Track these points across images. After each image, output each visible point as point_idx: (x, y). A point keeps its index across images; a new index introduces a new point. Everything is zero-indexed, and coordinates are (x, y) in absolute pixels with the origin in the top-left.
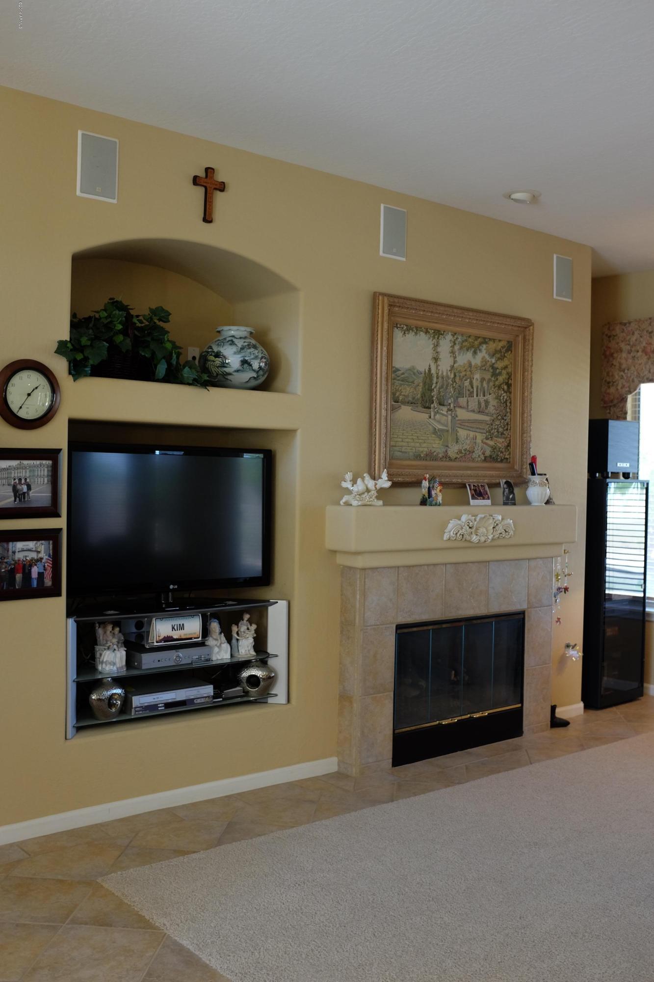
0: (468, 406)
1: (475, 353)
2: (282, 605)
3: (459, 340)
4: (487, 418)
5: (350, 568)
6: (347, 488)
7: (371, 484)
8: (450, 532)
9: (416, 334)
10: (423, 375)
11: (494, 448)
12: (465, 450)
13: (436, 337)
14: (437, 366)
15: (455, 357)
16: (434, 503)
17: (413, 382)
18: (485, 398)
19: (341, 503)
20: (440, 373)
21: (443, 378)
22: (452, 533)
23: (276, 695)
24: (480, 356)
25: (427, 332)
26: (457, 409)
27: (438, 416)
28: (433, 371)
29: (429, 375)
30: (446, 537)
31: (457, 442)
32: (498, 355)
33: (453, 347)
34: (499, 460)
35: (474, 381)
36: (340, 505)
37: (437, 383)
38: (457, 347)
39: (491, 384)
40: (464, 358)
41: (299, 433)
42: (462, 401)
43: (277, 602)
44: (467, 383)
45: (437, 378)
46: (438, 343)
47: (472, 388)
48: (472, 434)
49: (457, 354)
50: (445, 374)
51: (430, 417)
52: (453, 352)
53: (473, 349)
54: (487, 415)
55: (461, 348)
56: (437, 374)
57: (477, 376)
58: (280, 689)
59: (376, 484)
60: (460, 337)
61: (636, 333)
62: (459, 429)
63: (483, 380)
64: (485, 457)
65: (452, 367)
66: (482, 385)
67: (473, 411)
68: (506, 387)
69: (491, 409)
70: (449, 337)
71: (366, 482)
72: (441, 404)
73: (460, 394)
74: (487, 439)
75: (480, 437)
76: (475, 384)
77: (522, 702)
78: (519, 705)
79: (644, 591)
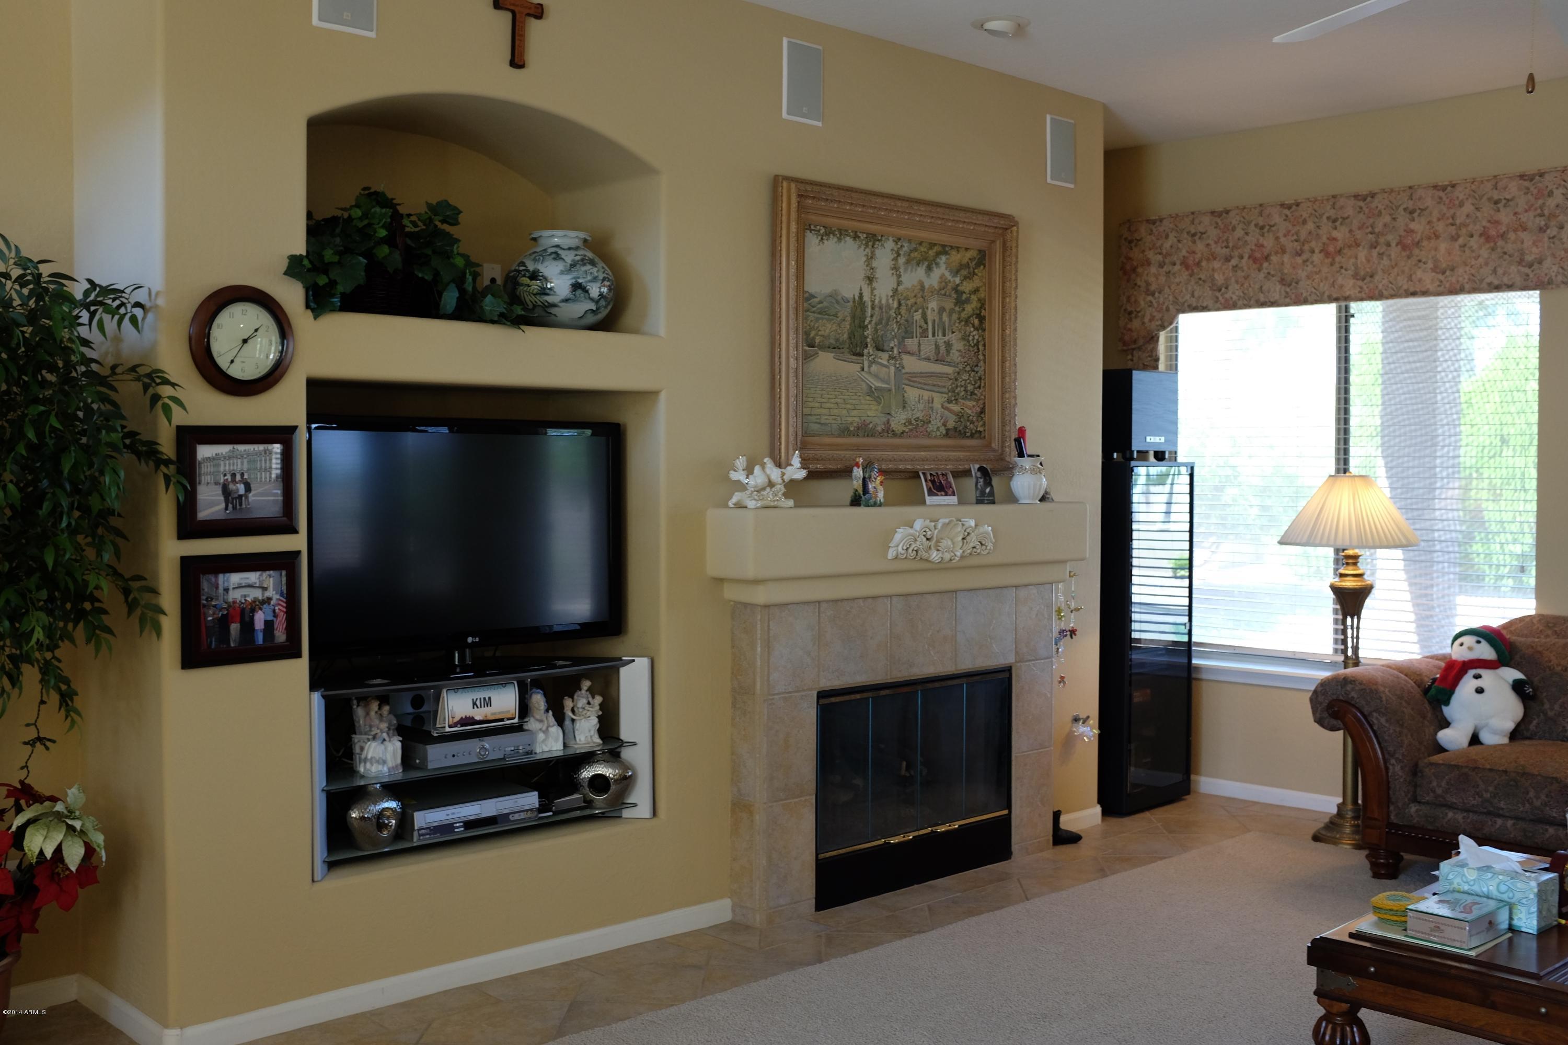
0: (920, 351)
1: (929, 269)
2: (642, 664)
3: (905, 249)
4: (949, 370)
5: (746, 605)
6: (739, 481)
7: (775, 474)
8: (897, 546)
9: (839, 239)
10: (851, 303)
11: (960, 416)
12: (917, 419)
13: (870, 244)
14: (873, 290)
15: (899, 276)
16: (872, 501)
17: (836, 315)
18: (946, 338)
19: (730, 504)
20: (877, 301)
21: (881, 308)
22: (900, 548)
23: (635, 805)
24: (937, 273)
25: (856, 237)
26: (904, 356)
27: (874, 368)
28: (866, 298)
29: (859, 303)
30: (891, 554)
31: (904, 407)
32: (964, 272)
33: (895, 259)
34: (968, 434)
35: (929, 312)
36: (727, 506)
37: (872, 316)
38: (902, 260)
39: (955, 316)
40: (913, 277)
41: (663, 396)
42: (911, 344)
43: (634, 661)
44: (918, 316)
45: (873, 308)
46: (873, 253)
47: (926, 323)
48: (926, 395)
49: (902, 270)
50: (884, 302)
51: (863, 370)
52: (895, 268)
53: (926, 263)
54: (949, 365)
55: (908, 262)
56: (873, 302)
57: (933, 305)
58: (640, 795)
59: (783, 474)
60: (906, 245)
61: (1172, 236)
62: (907, 388)
63: (942, 310)
64: (948, 430)
65: (895, 291)
66: (941, 319)
67: (928, 359)
68: (976, 322)
69: (955, 356)
70: (890, 244)
71: (768, 471)
72: (879, 348)
73: (908, 334)
74: (949, 401)
75: (939, 400)
76: (930, 316)
77: (1009, 806)
78: (1006, 812)
79: (1190, 634)
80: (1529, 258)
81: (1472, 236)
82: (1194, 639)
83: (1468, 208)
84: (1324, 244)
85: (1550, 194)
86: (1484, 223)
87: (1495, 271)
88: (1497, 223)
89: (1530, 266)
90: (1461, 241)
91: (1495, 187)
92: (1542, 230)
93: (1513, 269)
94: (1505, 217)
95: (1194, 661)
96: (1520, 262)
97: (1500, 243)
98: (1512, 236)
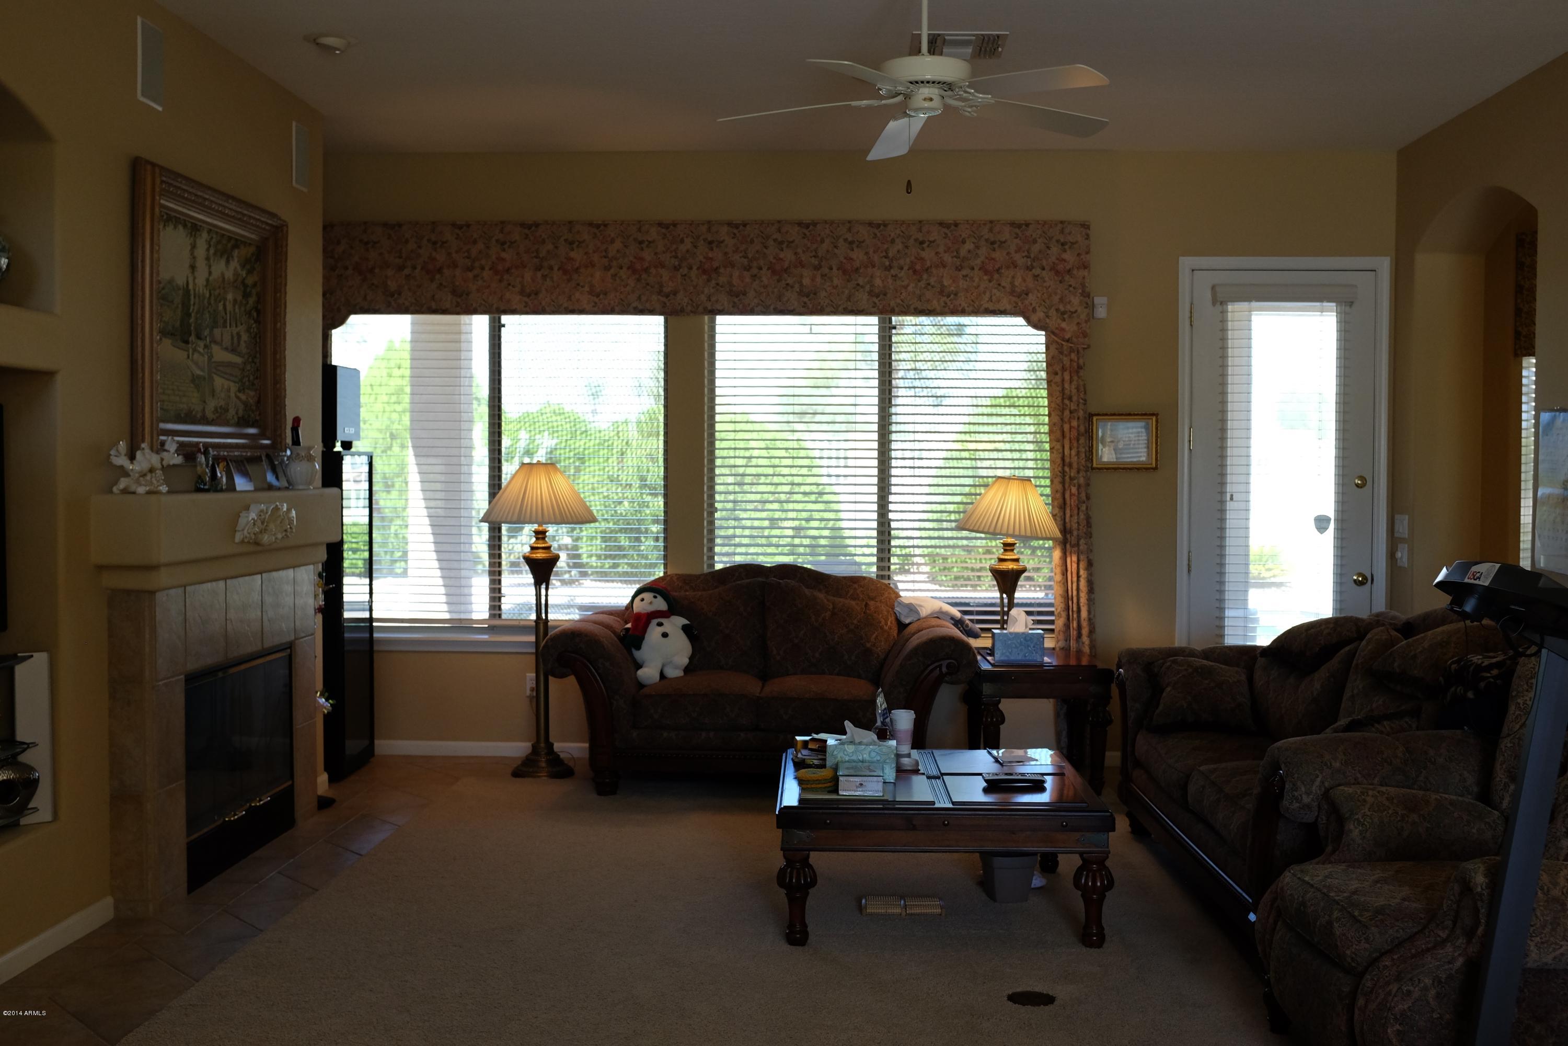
0: (222, 341)
1: (228, 262)
2: (40, 659)
3: (214, 240)
4: (238, 360)
5: (128, 592)
6: (122, 467)
7: (155, 459)
8: (243, 530)
9: (175, 227)
10: (181, 292)
11: (245, 404)
12: (221, 407)
13: (193, 233)
14: (195, 278)
15: (210, 267)
16: (219, 488)
17: (172, 302)
18: (238, 329)
19: (115, 489)
20: (197, 289)
21: (199, 297)
22: (245, 531)
23: (36, 809)
24: (234, 264)
25: (185, 226)
26: (213, 346)
27: (196, 356)
28: (191, 287)
29: (187, 291)
30: (238, 537)
31: (213, 396)
32: (248, 267)
33: (208, 250)
34: (251, 423)
35: (227, 303)
36: (111, 492)
37: (194, 304)
38: (212, 251)
39: (243, 309)
40: (219, 268)
41: (59, 378)
42: (217, 332)
43: (32, 656)
44: (221, 307)
45: (195, 297)
46: (195, 241)
47: (226, 314)
48: (226, 383)
49: (212, 261)
50: (201, 291)
51: (188, 357)
52: (208, 259)
53: (226, 256)
54: (239, 356)
55: (215, 254)
56: (195, 290)
57: (230, 297)
58: (42, 800)
59: (162, 460)
60: (214, 236)
62: (215, 376)
63: (235, 301)
64: (239, 418)
65: (207, 280)
66: (234, 310)
67: (226, 349)
68: (255, 314)
69: (243, 348)
70: (205, 235)
71: (148, 456)
72: (199, 337)
73: (215, 324)
74: (239, 391)
75: (234, 388)
76: (229, 307)
77: (292, 777)
78: (290, 783)
79: (371, 610)
80: (666, 290)
81: (621, 268)
82: (374, 616)
83: (618, 244)
84: (493, 263)
85: (682, 241)
86: (631, 258)
87: (639, 298)
88: (642, 259)
89: (667, 296)
90: (612, 271)
91: (639, 230)
92: (676, 269)
93: (655, 297)
94: (648, 255)
95: (376, 635)
96: (660, 292)
97: (644, 276)
98: (653, 271)
